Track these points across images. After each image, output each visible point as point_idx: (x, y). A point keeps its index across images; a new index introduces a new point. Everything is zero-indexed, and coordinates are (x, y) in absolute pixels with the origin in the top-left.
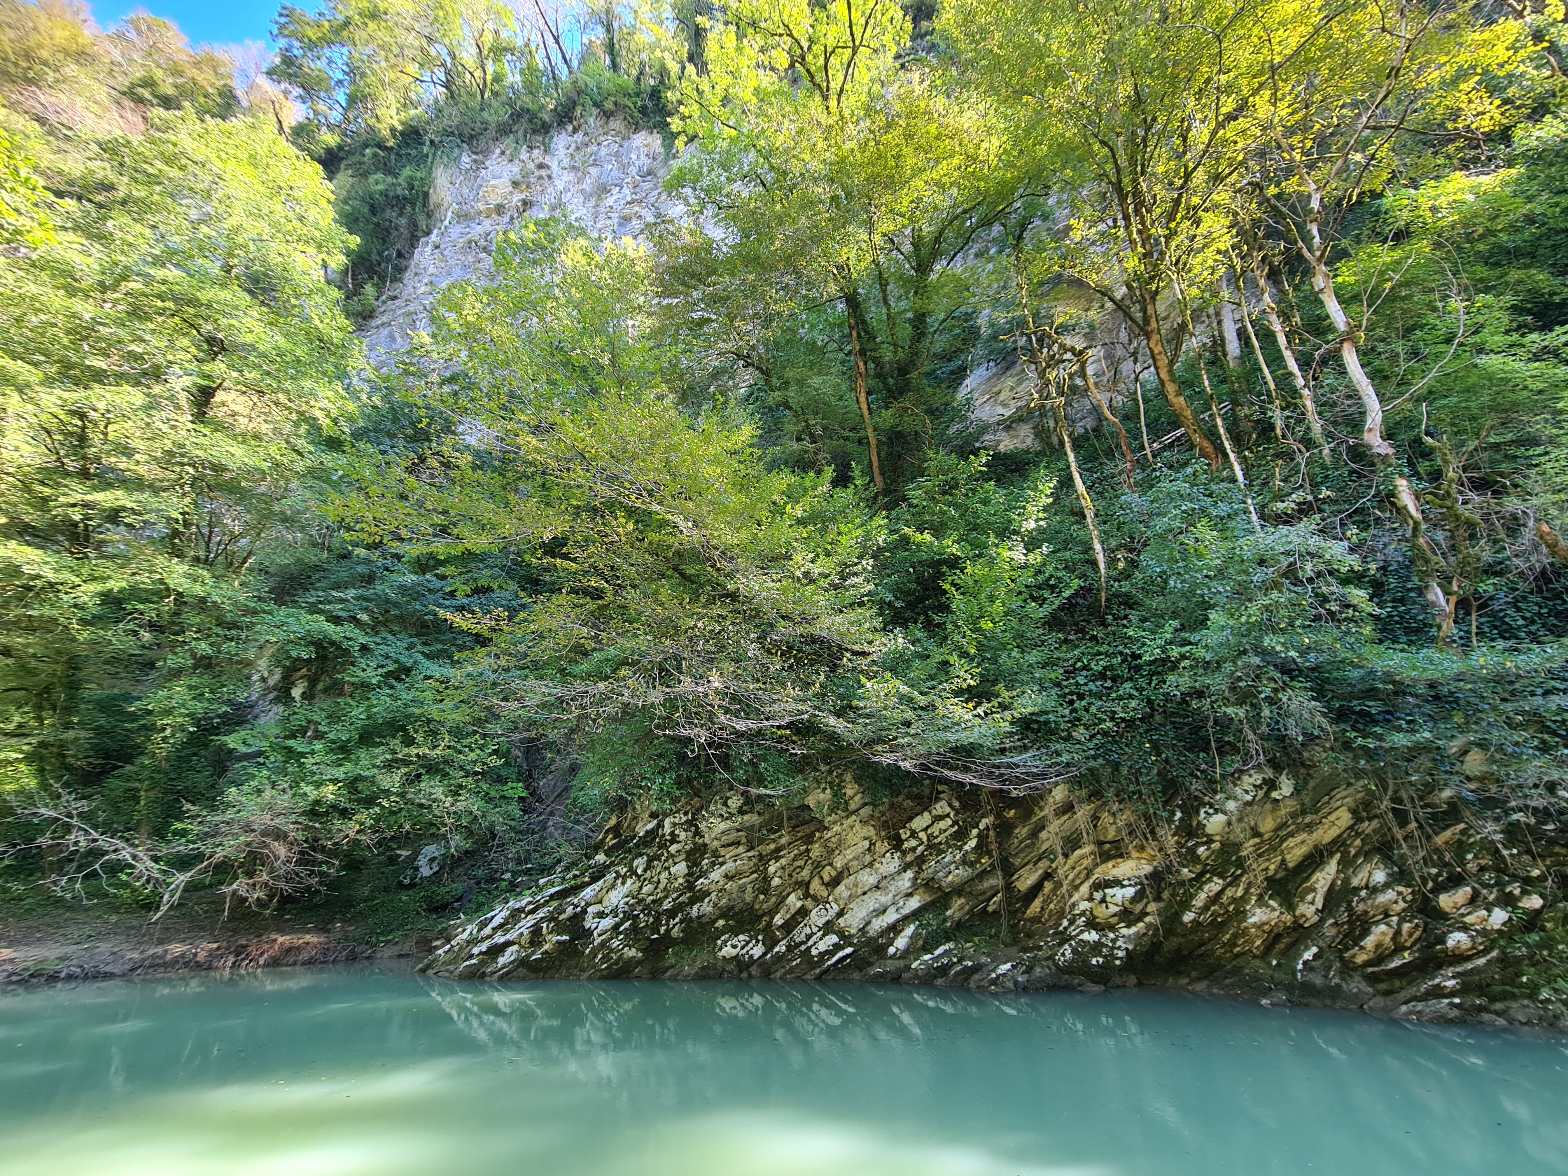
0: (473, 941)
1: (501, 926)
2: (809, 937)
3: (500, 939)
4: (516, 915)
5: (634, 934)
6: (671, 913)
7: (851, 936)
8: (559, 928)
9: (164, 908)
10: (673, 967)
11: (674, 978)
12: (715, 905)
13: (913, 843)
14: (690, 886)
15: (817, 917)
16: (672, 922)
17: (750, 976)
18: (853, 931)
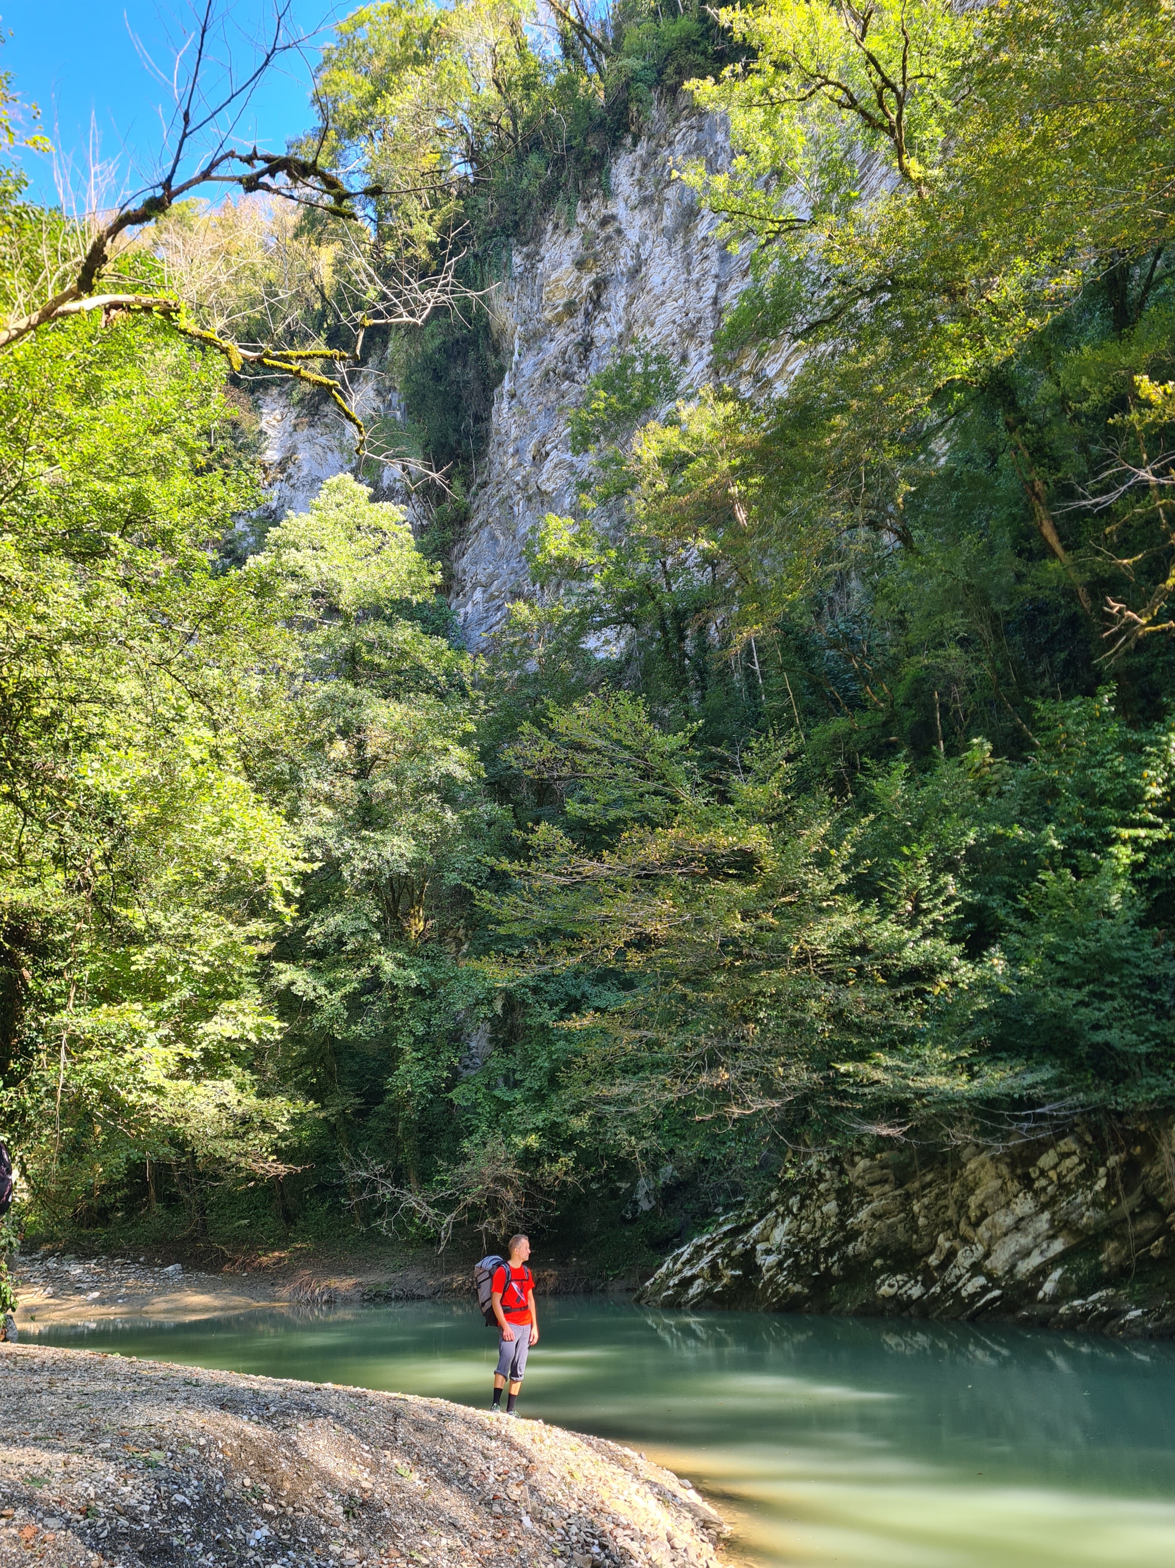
0: (669, 1275)
1: (688, 1261)
2: (959, 1278)
3: (687, 1273)
4: (699, 1251)
5: (797, 1272)
6: (829, 1251)
7: (1000, 1278)
8: (733, 1263)
9: (443, 1243)
10: (836, 1303)
11: (839, 1313)
12: (868, 1244)
13: (1043, 1182)
14: (842, 1226)
15: (965, 1259)
16: (830, 1261)
17: (911, 1315)
18: (1000, 1273)
